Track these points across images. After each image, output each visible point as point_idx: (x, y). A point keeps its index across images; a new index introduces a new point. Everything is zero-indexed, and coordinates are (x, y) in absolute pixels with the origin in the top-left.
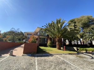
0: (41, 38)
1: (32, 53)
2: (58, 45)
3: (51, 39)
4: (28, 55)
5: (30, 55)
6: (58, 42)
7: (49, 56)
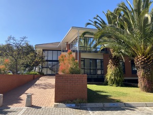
0: (84, 60)
1: (76, 99)
2: (143, 77)
3: (116, 61)
4: (69, 105)
5: (74, 105)
6: (143, 68)
7: (124, 110)
